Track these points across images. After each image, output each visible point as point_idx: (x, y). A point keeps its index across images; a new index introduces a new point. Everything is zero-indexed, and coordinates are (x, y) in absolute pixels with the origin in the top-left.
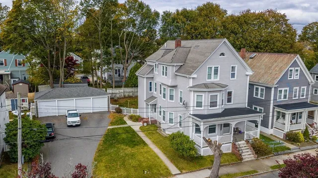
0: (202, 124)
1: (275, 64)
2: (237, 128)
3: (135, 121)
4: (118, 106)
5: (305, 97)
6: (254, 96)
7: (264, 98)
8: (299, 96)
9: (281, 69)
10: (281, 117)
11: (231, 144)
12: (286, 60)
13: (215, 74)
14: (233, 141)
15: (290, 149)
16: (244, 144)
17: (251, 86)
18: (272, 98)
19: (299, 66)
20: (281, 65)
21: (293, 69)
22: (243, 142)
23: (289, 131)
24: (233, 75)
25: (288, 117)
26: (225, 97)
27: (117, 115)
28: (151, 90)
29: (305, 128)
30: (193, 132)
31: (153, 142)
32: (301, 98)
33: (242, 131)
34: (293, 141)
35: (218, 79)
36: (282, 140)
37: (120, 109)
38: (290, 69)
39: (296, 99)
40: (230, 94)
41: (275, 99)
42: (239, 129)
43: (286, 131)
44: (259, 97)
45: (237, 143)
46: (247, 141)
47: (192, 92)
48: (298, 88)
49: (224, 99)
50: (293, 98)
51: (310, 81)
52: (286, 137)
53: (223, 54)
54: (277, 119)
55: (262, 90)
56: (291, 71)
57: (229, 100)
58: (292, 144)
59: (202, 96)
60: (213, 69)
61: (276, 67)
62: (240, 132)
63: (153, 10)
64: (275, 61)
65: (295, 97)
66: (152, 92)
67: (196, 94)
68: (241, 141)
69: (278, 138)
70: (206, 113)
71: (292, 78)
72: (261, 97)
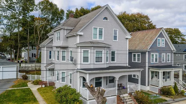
0: (88, 75)
1: (147, 36)
2: (121, 84)
3: (36, 85)
4: (25, 74)
5: (170, 62)
6: (133, 61)
7: (140, 62)
8: (166, 61)
9: (152, 39)
10: (154, 76)
11: (116, 97)
12: (154, 32)
13: (99, 35)
14: (118, 94)
15: (166, 101)
16: (127, 97)
17: (130, 53)
18: (147, 61)
19: (164, 37)
20: (151, 36)
21: (160, 38)
22: (127, 95)
23: (162, 86)
24: (115, 38)
25: (161, 75)
26: (110, 56)
27: (23, 81)
28: (50, 58)
29: (174, 85)
30: (80, 86)
31: (45, 99)
32: (167, 62)
33: (125, 87)
34: (167, 94)
35: (103, 39)
36: (158, 94)
37: (26, 76)
38: (158, 38)
39: (164, 62)
40: (113, 53)
41: (149, 62)
42: (123, 85)
43: (160, 87)
44: (136, 61)
45: (121, 96)
46: (130, 94)
47: (79, 47)
48: (165, 54)
49: (108, 56)
50: (162, 62)
51: (172, 50)
52: (161, 91)
53: (106, 18)
54: (152, 78)
55: (138, 55)
56: (159, 40)
57: (113, 59)
58: (167, 97)
59: (88, 51)
60: (98, 30)
61: (147, 38)
62: (124, 88)
63: (60, 9)
64: (146, 35)
65: (163, 61)
66: (52, 59)
67: (83, 50)
68: (124, 94)
69: (154, 93)
70: (92, 67)
71: (160, 46)
72: (138, 61)
